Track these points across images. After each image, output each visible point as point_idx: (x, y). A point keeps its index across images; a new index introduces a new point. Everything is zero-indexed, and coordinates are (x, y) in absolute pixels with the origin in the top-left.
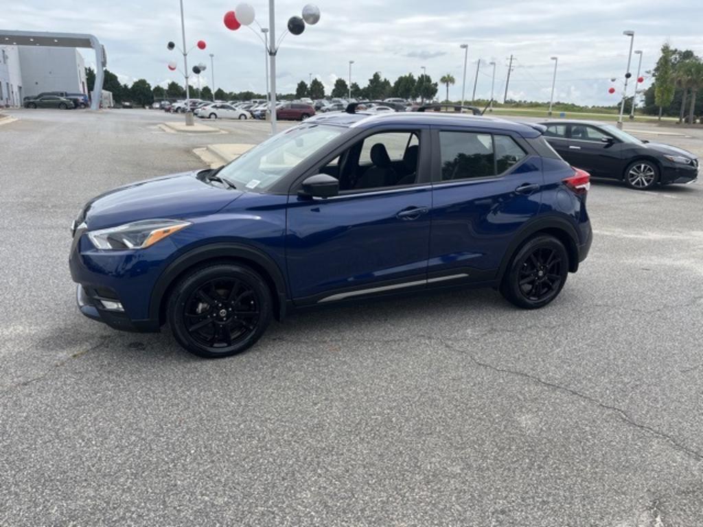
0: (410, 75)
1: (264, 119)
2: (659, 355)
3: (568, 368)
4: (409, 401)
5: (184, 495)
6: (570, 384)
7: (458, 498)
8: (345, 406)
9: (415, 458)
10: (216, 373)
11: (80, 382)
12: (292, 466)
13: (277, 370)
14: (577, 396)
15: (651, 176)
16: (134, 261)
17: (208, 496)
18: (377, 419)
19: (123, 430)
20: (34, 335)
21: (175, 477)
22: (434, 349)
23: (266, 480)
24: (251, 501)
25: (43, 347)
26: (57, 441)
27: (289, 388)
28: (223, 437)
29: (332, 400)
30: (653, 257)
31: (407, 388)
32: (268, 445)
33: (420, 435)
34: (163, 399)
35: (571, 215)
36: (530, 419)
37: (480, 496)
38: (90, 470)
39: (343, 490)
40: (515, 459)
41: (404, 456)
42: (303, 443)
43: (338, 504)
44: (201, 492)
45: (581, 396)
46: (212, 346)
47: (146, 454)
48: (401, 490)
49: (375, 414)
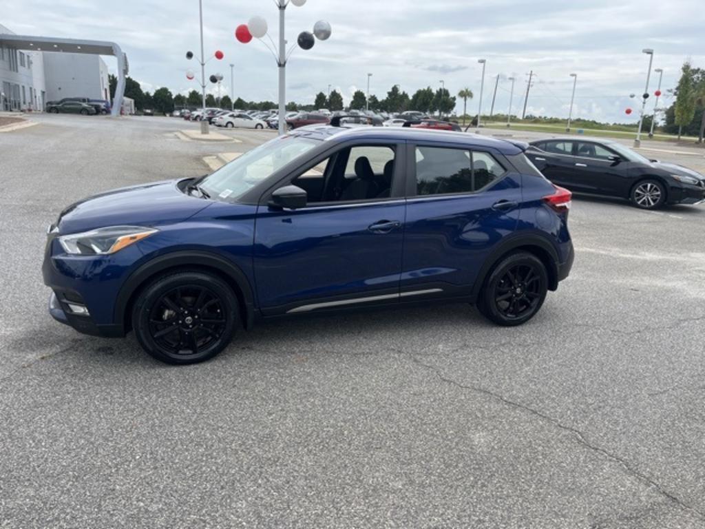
0: (428, 88)
2: (630, 378)
3: (534, 387)
4: (365, 414)
5: (120, 500)
6: (531, 403)
7: (394, 513)
8: (299, 417)
9: (359, 472)
10: (178, 380)
11: (42, 384)
12: (233, 475)
13: (240, 379)
14: (535, 415)
15: (658, 196)
17: (143, 502)
18: (328, 431)
19: (73, 433)
20: (8, 336)
21: (114, 482)
22: (402, 363)
23: (205, 489)
24: (185, 509)
25: (14, 348)
26: (9, 440)
27: (247, 398)
28: (171, 444)
29: (288, 411)
30: (645, 278)
31: (366, 401)
32: (215, 454)
33: (368, 449)
34: (120, 404)
36: (484, 437)
37: (416, 512)
38: (34, 470)
39: (279, 501)
40: (460, 476)
41: (348, 470)
42: (249, 452)
43: (272, 515)
44: (137, 498)
45: (541, 415)
46: (177, 353)
47: (92, 458)
48: (338, 503)
49: (328, 427)
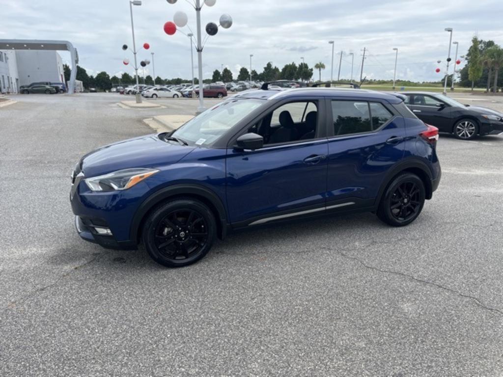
0: (293, 63)
1: (191, 97)
2: (497, 257)
3: (433, 269)
4: (320, 295)
5: (167, 368)
6: (435, 280)
7: (366, 365)
8: (274, 300)
9: (331, 337)
10: (179, 278)
11: (82, 287)
12: (242, 344)
13: (223, 275)
14: (441, 289)
15: (473, 130)
16: (118, 199)
17: (184, 368)
18: (299, 309)
19: (116, 321)
20: (45, 254)
21: (158, 354)
22: (333, 257)
23: (224, 355)
24: (215, 371)
25: (52, 262)
26: (70, 330)
27: (233, 288)
28: (190, 325)
29: (265, 296)
30: (482, 187)
31: (318, 286)
32: (223, 330)
33: (331, 320)
34: (143, 298)
35: (426, 158)
36: (410, 306)
37: (381, 363)
38: (96, 351)
39: (281, 361)
40: (404, 336)
41: (322, 335)
42: (247, 327)
43: (279, 372)
44: (179, 365)
45: (445, 289)
46: (174, 259)
47: (136, 338)
48: (323, 360)
49: (297, 306)
